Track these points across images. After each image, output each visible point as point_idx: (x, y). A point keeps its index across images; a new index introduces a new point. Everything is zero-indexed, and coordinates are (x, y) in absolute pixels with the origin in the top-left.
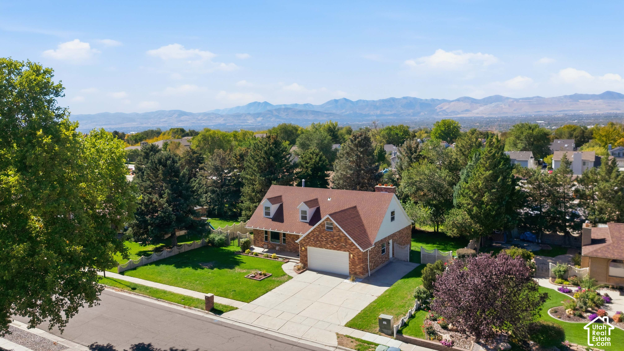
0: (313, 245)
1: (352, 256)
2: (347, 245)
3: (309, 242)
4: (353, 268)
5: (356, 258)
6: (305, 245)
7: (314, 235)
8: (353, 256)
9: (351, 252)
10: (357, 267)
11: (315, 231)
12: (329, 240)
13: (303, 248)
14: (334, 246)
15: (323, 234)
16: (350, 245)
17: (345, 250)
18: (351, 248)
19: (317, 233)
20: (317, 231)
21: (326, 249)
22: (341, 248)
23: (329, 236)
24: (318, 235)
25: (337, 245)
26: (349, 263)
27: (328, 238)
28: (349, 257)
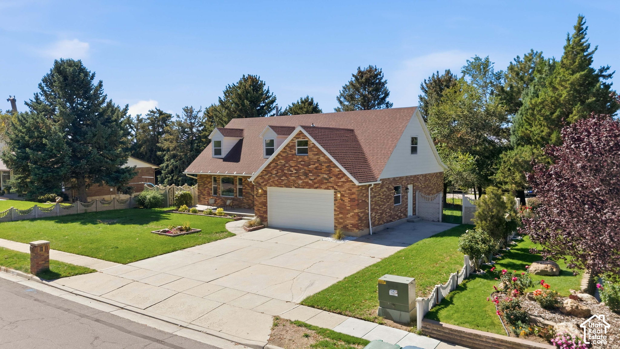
0: (276, 182)
1: (339, 195)
2: (331, 178)
3: (269, 179)
4: (341, 218)
5: (346, 200)
6: (263, 184)
7: (278, 165)
8: (342, 195)
9: (339, 189)
10: (349, 216)
11: (279, 159)
12: (302, 171)
13: (260, 191)
14: (310, 182)
15: (292, 163)
16: (336, 176)
17: (328, 187)
18: (338, 182)
19: (282, 163)
20: (281, 159)
21: (296, 187)
22: (322, 184)
23: (302, 165)
24: (284, 165)
25: (315, 179)
26: (335, 210)
27: (300, 169)
28: (336, 198)
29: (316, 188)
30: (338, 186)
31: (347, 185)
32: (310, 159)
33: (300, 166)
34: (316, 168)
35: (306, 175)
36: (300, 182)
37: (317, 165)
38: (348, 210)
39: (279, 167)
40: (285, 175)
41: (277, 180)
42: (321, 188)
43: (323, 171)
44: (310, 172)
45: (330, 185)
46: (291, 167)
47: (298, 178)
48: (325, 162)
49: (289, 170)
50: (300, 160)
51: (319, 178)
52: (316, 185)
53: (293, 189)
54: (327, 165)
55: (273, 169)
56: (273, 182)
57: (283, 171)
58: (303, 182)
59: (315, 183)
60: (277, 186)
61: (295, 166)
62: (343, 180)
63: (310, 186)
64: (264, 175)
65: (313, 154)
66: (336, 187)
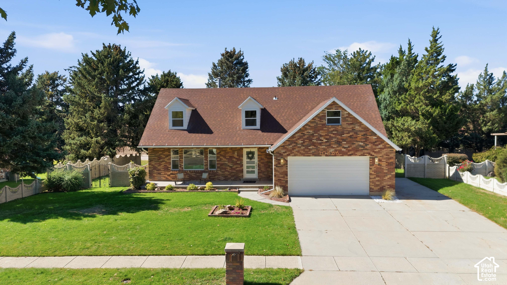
0: (302, 152)
1: (376, 160)
2: (367, 145)
3: (293, 149)
4: (378, 181)
5: (384, 164)
6: (286, 154)
7: (304, 135)
8: (380, 160)
9: (375, 155)
10: (386, 178)
11: (306, 129)
12: (334, 140)
13: (282, 161)
14: (343, 150)
15: (322, 133)
16: (374, 143)
17: (364, 153)
18: (375, 149)
19: (310, 132)
20: (309, 129)
21: (326, 156)
22: (357, 151)
23: (334, 134)
24: (313, 135)
25: (349, 147)
26: (370, 174)
27: (332, 138)
28: (372, 163)
29: (350, 155)
30: (375, 152)
31: (385, 151)
32: (344, 128)
33: (332, 135)
34: (351, 137)
35: (339, 143)
36: (332, 150)
37: (351, 134)
38: (386, 173)
39: (306, 137)
40: (314, 144)
41: (304, 150)
42: (356, 155)
43: (358, 139)
44: (344, 140)
45: (366, 151)
46: (321, 136)
47: (330, 146)
49: (318, 139)
50: (332, 129)
51: (354, 146)
52: (350, 153)
53: (323, 158)
54: (363, 133)
55: (299, 139)
56: (298, 151)
57: (311, 140)
58: (336, 151)
59: (349, 151)
60: (304, 155)
61: (326, 135)
62: (381, 146)
63: (343, 154)
64: (287, 145)
65: (347, 124)
66: (373, 154)
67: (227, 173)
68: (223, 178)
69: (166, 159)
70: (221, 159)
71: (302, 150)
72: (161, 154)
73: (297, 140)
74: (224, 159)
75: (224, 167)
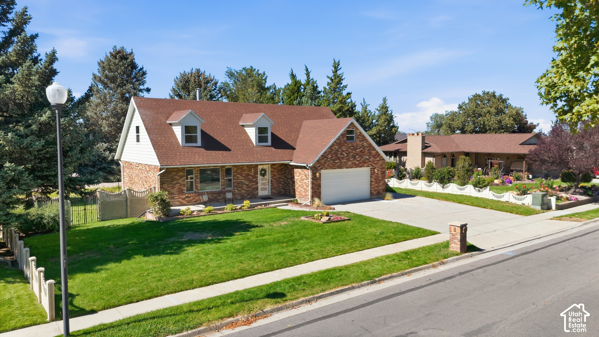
2: (370, 158)
3: (325, 163)
4: (376, 187)
5: (379, 173)
6: (320, 168)
7: (332, 150)
8: (377, 170)
9: (375, 166)
10: (381, 184)
13: (317, 174)
15: (344, 148)
16: (374, 156)
17: (369, 165)
18: (375, 161)
19: (336, 148)
20: (335, 145)
21: (347, 168)
22: (365, 163)
23: (351, 149)
24: (338, 150)
25: (360, 160)
26: (371, 181)
27: (350, 153)
28: (372, 173)
29: (361, 167)
30: (375, 164)
31: (380, 162)
32: (357, 144)
33: (350, 151)
34: (361, 151)
35: (354, 157)
36: (350, 163)
37: (361, 149)
38: (380, 180)
39: (333, 152)
40: (338, 158)
41: (332, 164)
42: (364, 166)
43: (365, 153)
44: (357, 154)
45: (370, 163)
46: (343, 151)
47: (348, 160)
48: (367, 147)
49: (342, 154)
50: (350, 145)
51: (363, 159)
52: (361, 165)
53: (344, 170)
54: (368, 148)
55: (329, 154)
56: (328, 165)
57: (336, 155)
58: (352, 163)
59: (360, 163)
60: (332, 168)
61: (347, 150)
62: (378, 159)
63: (357, 166)
64: (321, 160)
65: (359, 140)
66: (373, 165)
67: (243, 191)
68: (239, 197)
69: (180, 181)
70: (238, 177)
71: (331, 164)
72: (175, 175)
73: (327, 155)
74: (241, 178)
75: (240, 185)
